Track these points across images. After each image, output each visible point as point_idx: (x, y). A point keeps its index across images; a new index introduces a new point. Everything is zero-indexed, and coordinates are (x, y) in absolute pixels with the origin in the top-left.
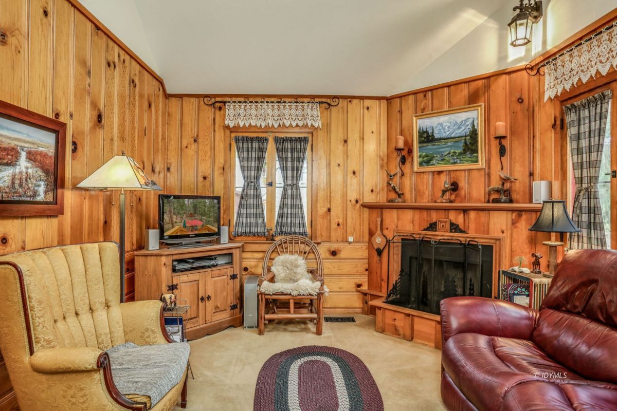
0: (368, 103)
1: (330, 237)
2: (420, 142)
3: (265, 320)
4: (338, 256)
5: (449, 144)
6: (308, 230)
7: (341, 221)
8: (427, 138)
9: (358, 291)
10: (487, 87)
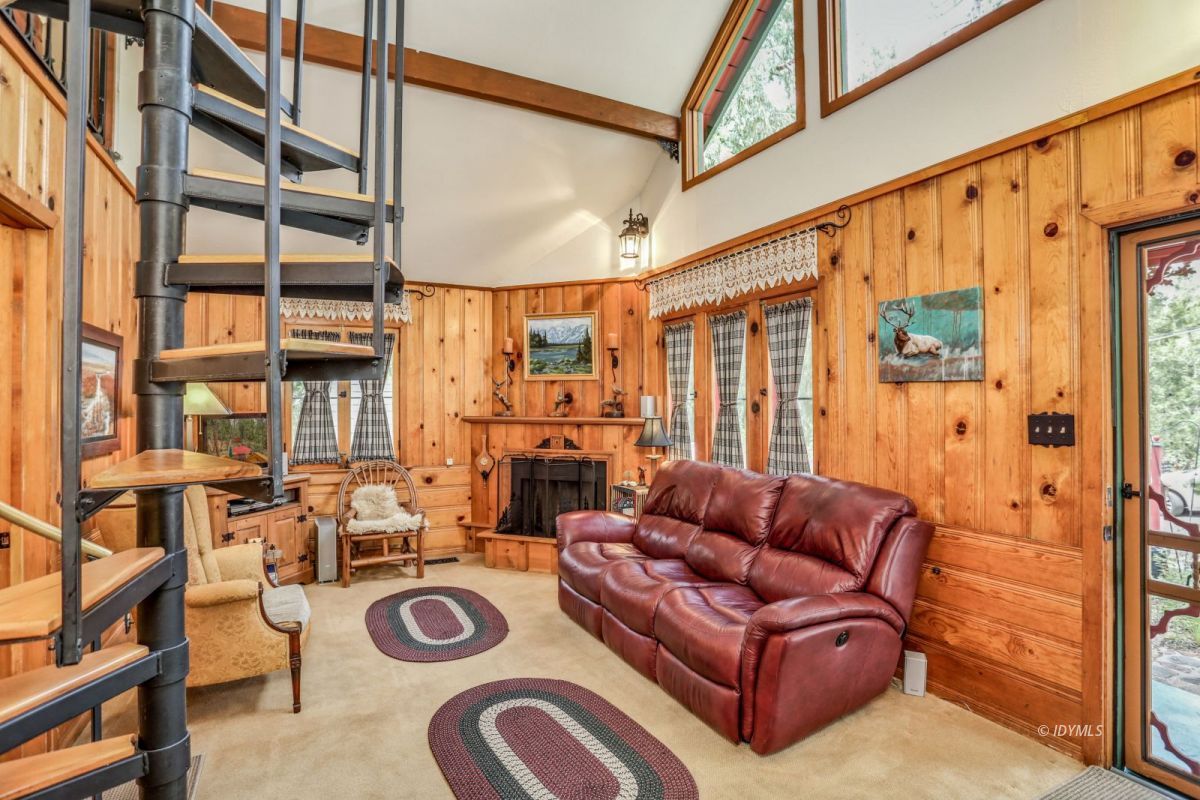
0: (469, 294)
1: (423, 460)
2: (531, 347)
4: (434, 483)
5: (563, 351)
6: (395, 453)
7: (436, 440)
8: (539, 342)
9: (460, 526)
10: (601, 293)
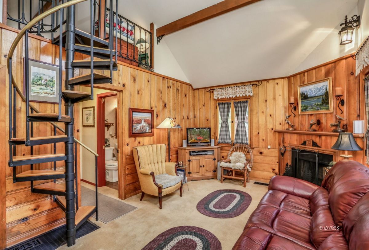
0: (277, 81)
1: (259, 145)
2: (301, 99)
3: (223, 178)
4: (263, 154)
5: (315, 100)
6: (248, 142)
7: (264, 138)
8: (305, 97)
9: (273, 172)
10: (334, 67)
